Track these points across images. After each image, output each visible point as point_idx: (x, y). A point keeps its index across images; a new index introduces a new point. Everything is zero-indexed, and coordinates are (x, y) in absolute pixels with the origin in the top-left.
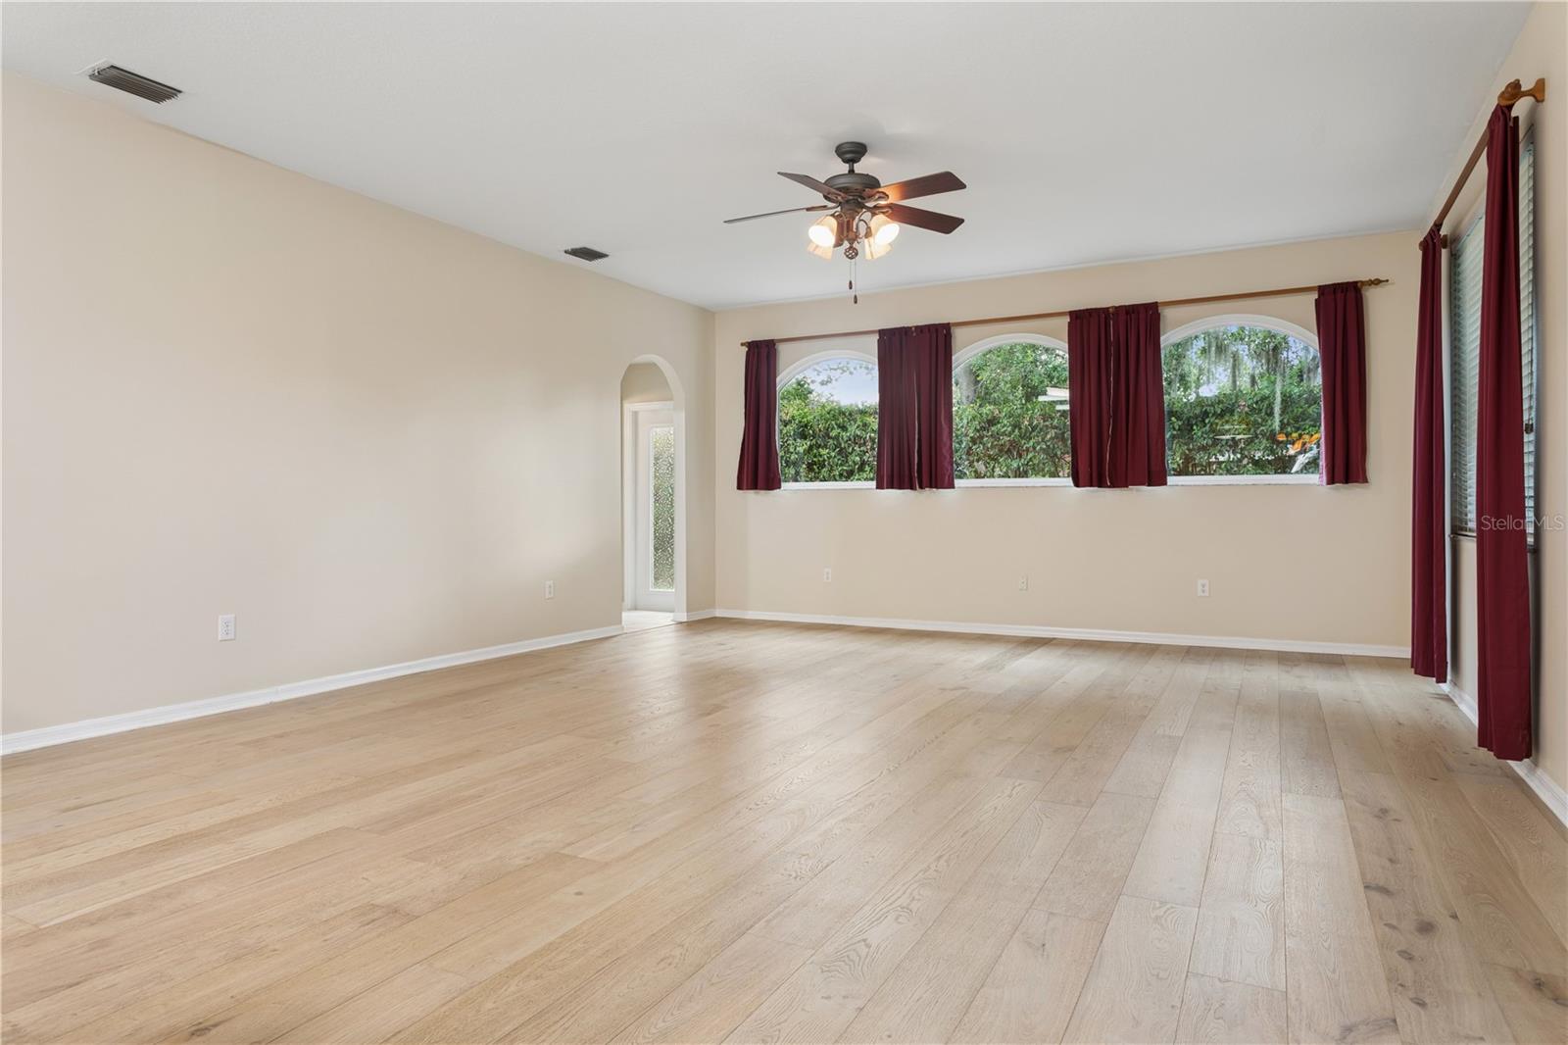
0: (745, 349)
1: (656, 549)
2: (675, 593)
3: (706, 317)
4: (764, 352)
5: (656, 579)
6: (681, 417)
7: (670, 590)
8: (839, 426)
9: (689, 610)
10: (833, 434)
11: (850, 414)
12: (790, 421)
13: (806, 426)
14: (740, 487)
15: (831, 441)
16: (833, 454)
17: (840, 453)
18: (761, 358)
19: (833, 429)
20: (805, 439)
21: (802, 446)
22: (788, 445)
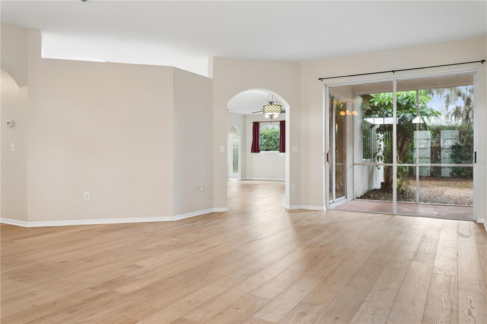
0: (253, 123)
1: (233, 165)
2: (238, 174)
3: (245, 116)
4: (257, 124)
5: (233, 171)
6: (240, 138)
7: (236, 174)
8: (275, 136)
9: (241, 177)
10: (273, 138)
11: (277, 133)
12: (262, 134)
13: (266, 136)
14: (252, 152)
15: (272, 140)
16: (273, 143)
17: (275, 143)
18: (256, 126)
19: (273, 136)
20: (266, 139)
21: (265, 141)
22: (262, 141)
